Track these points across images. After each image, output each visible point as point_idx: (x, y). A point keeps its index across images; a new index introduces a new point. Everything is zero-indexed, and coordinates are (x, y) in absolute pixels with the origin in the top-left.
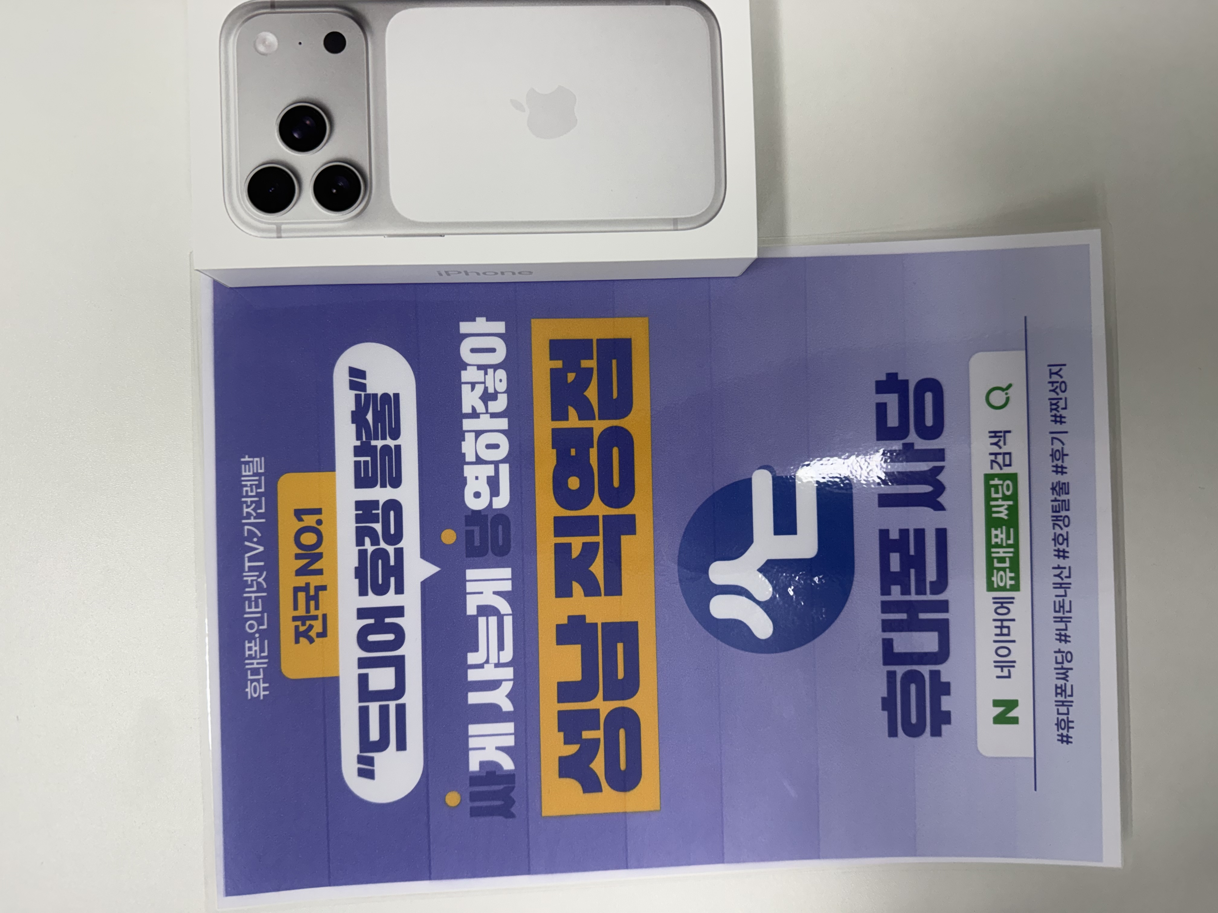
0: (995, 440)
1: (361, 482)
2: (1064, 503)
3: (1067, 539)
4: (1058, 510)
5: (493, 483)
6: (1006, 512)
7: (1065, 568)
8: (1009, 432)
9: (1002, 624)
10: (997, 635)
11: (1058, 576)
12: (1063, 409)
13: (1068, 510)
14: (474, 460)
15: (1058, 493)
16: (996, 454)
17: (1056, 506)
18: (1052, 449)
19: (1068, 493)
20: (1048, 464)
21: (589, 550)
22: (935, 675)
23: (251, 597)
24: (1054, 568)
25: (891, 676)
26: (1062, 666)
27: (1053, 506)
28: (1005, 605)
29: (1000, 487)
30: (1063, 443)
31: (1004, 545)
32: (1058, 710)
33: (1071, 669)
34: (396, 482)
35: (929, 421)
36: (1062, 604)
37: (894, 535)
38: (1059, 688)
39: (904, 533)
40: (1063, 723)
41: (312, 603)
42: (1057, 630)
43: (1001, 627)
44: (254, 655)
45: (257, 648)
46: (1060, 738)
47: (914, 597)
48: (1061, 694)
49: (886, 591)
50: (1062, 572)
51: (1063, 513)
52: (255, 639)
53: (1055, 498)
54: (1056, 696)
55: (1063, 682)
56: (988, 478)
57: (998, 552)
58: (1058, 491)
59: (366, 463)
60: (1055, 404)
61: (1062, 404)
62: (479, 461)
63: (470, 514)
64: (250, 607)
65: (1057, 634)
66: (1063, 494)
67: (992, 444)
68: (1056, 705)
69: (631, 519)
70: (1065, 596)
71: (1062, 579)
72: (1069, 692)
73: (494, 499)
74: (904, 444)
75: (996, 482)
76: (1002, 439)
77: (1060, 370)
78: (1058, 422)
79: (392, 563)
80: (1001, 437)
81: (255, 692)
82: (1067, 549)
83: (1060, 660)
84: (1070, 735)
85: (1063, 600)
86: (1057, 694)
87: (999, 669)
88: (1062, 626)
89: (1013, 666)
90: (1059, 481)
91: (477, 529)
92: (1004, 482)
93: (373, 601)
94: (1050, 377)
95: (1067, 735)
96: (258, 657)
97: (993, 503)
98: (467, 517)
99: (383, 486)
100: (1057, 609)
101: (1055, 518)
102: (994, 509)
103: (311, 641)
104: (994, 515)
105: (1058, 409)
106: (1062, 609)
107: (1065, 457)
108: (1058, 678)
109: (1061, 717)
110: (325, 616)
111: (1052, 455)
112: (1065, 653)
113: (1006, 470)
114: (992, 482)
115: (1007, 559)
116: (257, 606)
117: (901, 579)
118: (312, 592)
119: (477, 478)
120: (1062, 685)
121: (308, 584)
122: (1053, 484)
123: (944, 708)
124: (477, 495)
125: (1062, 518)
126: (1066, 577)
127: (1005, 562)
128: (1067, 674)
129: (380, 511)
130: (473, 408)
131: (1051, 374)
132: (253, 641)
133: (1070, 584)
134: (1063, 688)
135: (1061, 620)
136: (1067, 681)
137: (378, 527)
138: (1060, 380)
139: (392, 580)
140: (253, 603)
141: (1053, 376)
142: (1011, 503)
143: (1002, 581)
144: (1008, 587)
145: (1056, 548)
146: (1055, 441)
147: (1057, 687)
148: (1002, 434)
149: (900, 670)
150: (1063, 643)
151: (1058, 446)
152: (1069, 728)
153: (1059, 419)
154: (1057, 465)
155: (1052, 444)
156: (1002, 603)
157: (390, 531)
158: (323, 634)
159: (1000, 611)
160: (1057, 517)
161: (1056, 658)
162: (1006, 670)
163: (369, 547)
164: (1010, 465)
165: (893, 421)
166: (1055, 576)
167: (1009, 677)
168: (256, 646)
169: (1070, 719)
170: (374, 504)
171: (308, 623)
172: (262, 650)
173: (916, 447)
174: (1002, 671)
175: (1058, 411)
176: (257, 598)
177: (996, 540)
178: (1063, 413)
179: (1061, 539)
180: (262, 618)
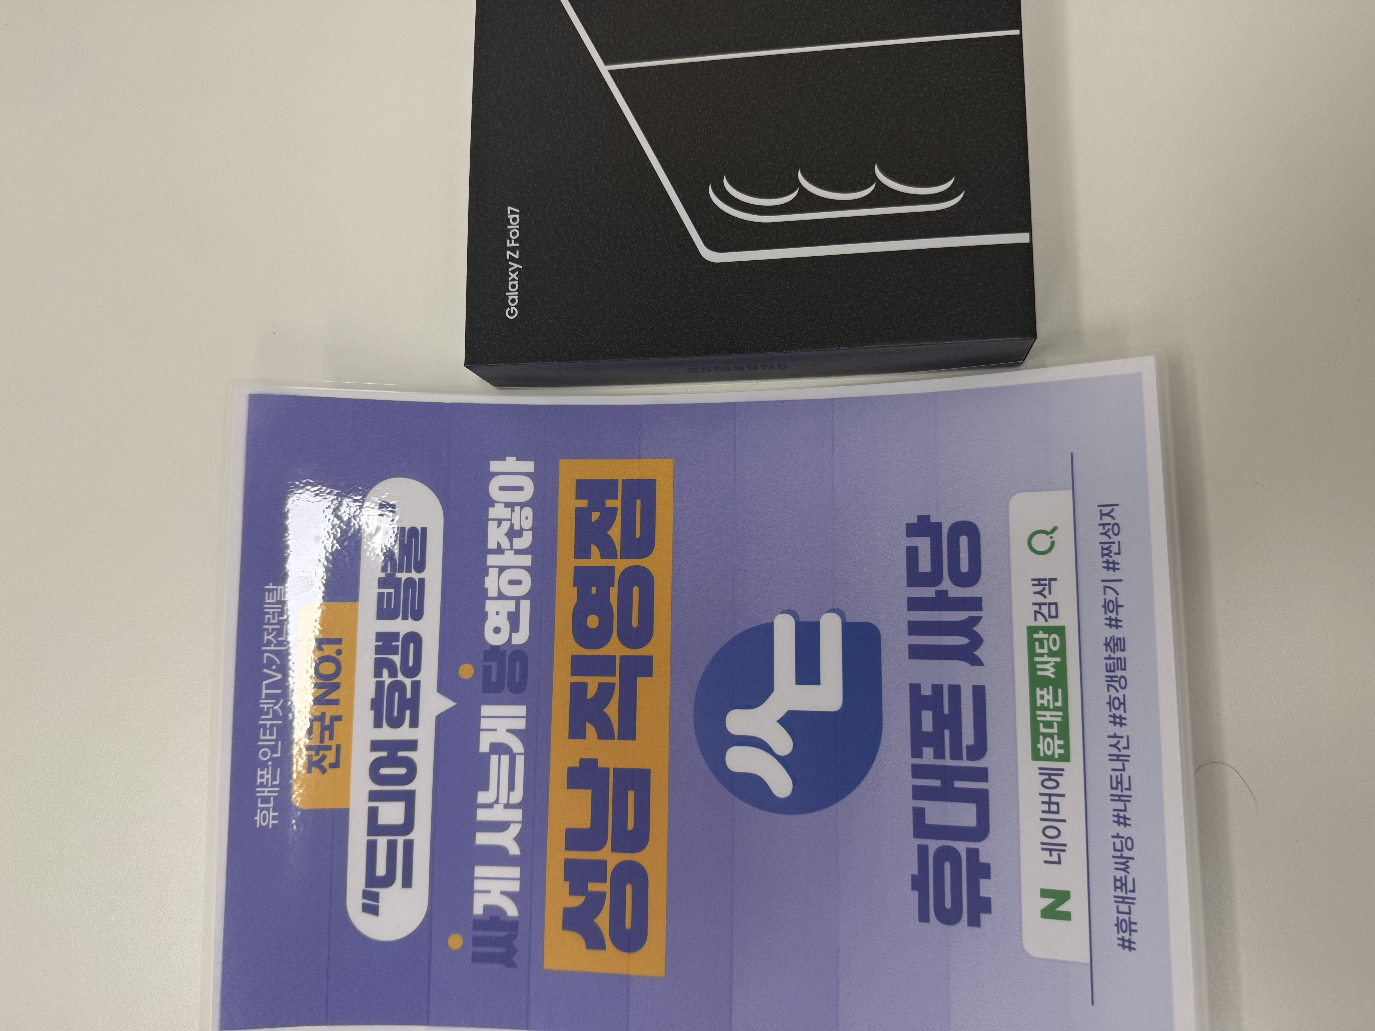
0: (1039, 589)
1: (384, 613)
2: (1119, 661)
3: (1124, 704)
4: (1112, 669)
5: (514, 619)
6: (1053, 670)
7: (1122, 737)
8: (1055, 579)
9: (1050, 799)
10: (1043, 812)
11: (1115, 746)
12: (1116, 554)
13: (1125, 669)
14: (496, 595)
15: (1113, 650)
16: (1040, 605)
17: (1110, 664)
18: (1105, 599)
19: (1124, 650)
20: (1100, 617)
21: (605, 692)
22: (973, 854)
23: (266, 725)
24: (1109, 737)
25: (923, 851)
26: (1121, 854)
27: (1106, 664)
28: (1052, 777)
29: (1045, 641)
30: (1117, 594)
31: (1051, 707)
32: (1118, 907)
33: (1133, 858)
34: (418, 615)
35: (964, 567)
36: (1119, 780)
37: (926, 691)
38: (1119, 880)
39: (937, 689)
40: (1124, 924)
41: (327, 733)
42: (1115, 810)
43: (1050, 803)
44: (265, 783)
45: (269, 776)
46: (1121, 942)
47: (948, 762)
48: (1121, 888)
49: (917, 753)
50: (1119, 742)
51: (1119, 673)
52: (268, 767)
53: (1110, 655)
54: (1115, 890)
55: (1123, 874)
56: (1032, 630)
57: (1045, 716)
58: (1112, 647)
59: (389, 594)
60: (1107, 549)
61: (1115, 548)
62: (501, 596)
63: (489, 649)
64: (265, 734)
65: (1114, 816)
66: (1118, 651)
67: (1035, 593)
68: (1116, 902)
69: (648, 660)
70: (1124, 770)
71: (1120, 750)
72: (1130, 887)
73: (513, 634)
74: (936, 591)
75: (1041, 635)
76: (1047, 587)
77: (1112, 510)
78: (1111, 568)
79: (409, 695)
80: (1046, 585)
81: (264, 821)
82: (1124, 715)
83: (1118, 847)
84: (1133, 940)
85: (1121, 775)
86: (1116, 888)
87: (1048, 852)
88: (1120, 805)
89: (1064, 851)
90: (1114, 636)
91: (494, 665)
92: (1049, 636)
93: (387, 733)
94: (1101, 519)
95: (1129, 939)
96: (270, 785)
97: (1037, 659)
98: (485, 652)
99: (405, 618)
100: (1114, 785)
101: (1109, 679)
102: (1039, 666)
103: (324, 771)
104: (1039, 673)
105: (1111, 554)
106: (1119, 785)
107: (1119, 609)
108: (1116, 869)
109: (1122, 917)
110: (338, 747)
111: (1104, 606)
112: (1125, 838)
113: (1052, 623)
114: (1036, 636)
115: (1055, 724)
116: (271, 734)
117: (935, 741)
118: (327, 722)
119: (498, 613)
120: (1121, 877)
121: (323, 714)
122: (1106, 638)
123: (983, 894)
124: (497, 630)
125: (1117, 679)
126: (1124, 748)
127: (1052, 727)
128: (1128, 864)
129: (400, 643)
130: (498, 543)
131: (1102, 515)
132: (266, 769)
133: (1129, 756)
134: (1124, 882)
135: (1119, 798)
136: (1128, 873)
137: (397, 659)
138: (1112, 522)
139: (408, 713)
140: (268, 731)
141: (1104, 517)
142: (1058, 659)
143: (1049, 749)
144: (1056, 756)
145: (1112, 714)
146: (1107, 590)
147: (1116, 880)
148: (1047, 582)
149: (934, 845)
150: (1122, 826)
151: (1111, 595)
152: (1131, 931)
153: (1111, 566)
154: (1110, 617)
155: (1105, 594)
156: (1049, 775)
157: (409, 664)
158: (335, 765)
159: (1047, 783)
160: (1112, 677)
161: (1114, 843)
162: (1055, 854)
163: (386, 679)
164: (1056, 617)
165: (925, 565)
166: (1111, 746)
167: (1059, 862)
168: (268, 774)
169: (1132, 920)
170: (395, 636)
171: (321, 753)
172: (274, 779)
173: (951, 595)
174: (1051, 855)
175: (1111, 557)
176: (272, 726)
177: (1042, 701)
178: (1116, 558)
179: (1117, 702)
180: (276, 745)
